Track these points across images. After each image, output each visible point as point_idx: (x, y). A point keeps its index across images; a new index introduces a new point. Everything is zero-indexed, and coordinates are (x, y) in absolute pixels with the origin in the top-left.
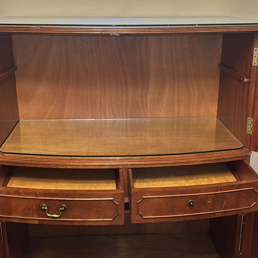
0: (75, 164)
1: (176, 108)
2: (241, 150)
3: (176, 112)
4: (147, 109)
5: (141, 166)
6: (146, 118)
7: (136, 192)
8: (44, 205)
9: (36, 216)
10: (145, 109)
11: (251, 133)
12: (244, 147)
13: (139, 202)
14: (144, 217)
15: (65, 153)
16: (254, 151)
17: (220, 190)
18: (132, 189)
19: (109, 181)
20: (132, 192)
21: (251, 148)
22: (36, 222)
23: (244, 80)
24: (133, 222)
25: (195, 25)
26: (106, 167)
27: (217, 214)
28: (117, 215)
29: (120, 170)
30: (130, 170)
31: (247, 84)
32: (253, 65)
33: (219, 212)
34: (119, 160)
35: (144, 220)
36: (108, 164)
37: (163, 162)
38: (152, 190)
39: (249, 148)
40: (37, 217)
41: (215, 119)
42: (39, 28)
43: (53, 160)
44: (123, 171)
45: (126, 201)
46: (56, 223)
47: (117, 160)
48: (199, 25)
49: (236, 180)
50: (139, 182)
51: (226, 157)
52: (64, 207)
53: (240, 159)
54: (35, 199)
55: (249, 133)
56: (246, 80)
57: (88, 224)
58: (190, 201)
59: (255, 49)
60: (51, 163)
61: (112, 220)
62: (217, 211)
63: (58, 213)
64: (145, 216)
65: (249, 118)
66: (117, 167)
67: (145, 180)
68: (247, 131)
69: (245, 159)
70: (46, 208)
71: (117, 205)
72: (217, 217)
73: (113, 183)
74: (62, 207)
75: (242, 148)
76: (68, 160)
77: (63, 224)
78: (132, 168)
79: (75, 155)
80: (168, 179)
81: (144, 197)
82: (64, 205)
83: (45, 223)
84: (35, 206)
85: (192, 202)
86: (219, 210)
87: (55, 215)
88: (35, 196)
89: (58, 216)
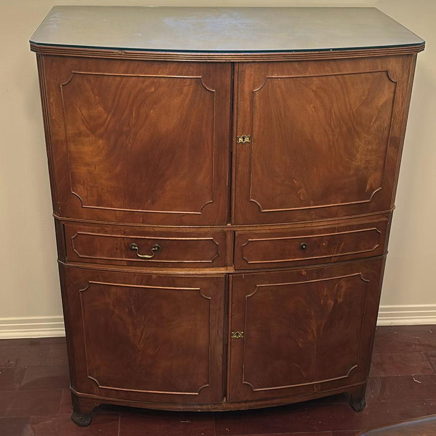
8: (134, 244)
9: (124, 256)
13: (244, 246)
22: (125, 264)
27: (333, 258)
28: (217, 257)
33: (335, 256)
35: (249, 265)
40: (126, 258)
42: (123, 53)
46: (147, 265)
52: (157, 247)
54: (123, 237)
58: (302, 244)
61: (211, 261)
62: (333, 254)
63: (151, 254)
64: (250, 262)
70: (136, 248)
71: (217, 245)
74: (154, 248)
81: (249, 240)
82: (157, 245)
83: (134, 264)
84: (125, 246)
85: (305, 245)
86: (336, 254)
87: (146, 256)
88: (124, 234)
89: (150, 257)
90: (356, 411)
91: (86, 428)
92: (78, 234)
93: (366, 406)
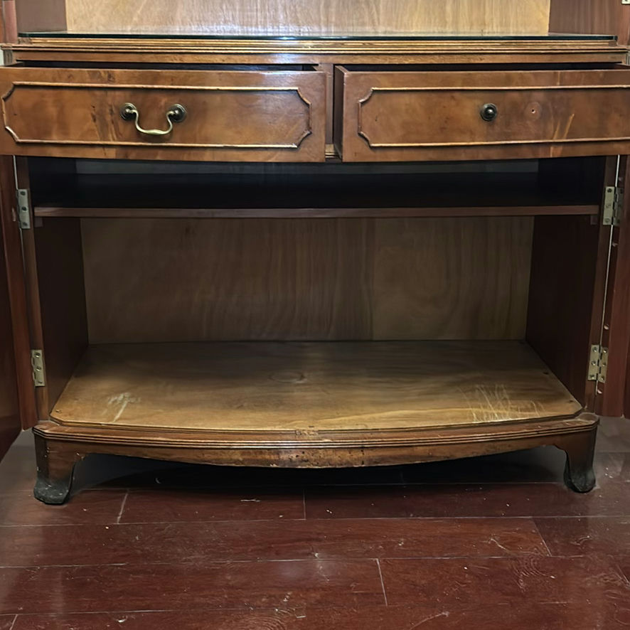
7: (356, 75)
8: (131, 105)
9: (110, 137)
12: (615, 37)
13: (362, 103)
14: (373, 145)
17: (561, 82)
24: (345, 159)
27: (552, 148)
28: (308, 135)
33: (556, 141)
40: (114, 139)
46: (159, 157)
54: (107, 89)
58: (486, 106)
62: (552, 139)
64: (374, 143)
70: (134, 111)
72: (551, 156)
74: (174, 110)
75: (611, 38)
81: (373, 89)
82: (179, 106)
86: (558, 137)
87: (157, 132)
88: (108, 82)
89: (164, 133)
90: (577, 491)
91: (61, 507)
93: (597, 487)
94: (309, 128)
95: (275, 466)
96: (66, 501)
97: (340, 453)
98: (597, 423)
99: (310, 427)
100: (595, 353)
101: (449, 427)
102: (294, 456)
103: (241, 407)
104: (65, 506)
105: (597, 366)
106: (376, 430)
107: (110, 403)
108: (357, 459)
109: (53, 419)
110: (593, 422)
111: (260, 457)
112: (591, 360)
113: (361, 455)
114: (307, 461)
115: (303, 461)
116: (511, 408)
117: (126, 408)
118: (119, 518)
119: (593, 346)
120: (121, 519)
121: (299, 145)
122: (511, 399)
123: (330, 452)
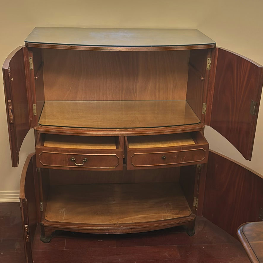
0: (90, 133)
1: (157, 94)
2: (198, 125)
3: (157, 97)
4: (136, 94)
5: (133, 135)
6: (136, 100)
7: (131, 151)
8: (73, 158)
9: (68, 165)
10: (135, 94)
11: (205, 114)
12: (200, 122)
13: (132, 157)
14: (135, 166)
15: (82, 126)
16: (207, 125)
17: (182, 149)
18: (128, 149)
19: (111, 145)
20: (128, 151)
21: (205, 123)
22: (68, 169)
23: (201, 78)
24: (128, 169)
25: (169, 46)
26: (110, 135)
27: (180, 164)
28: (118, 165)
29: (119, 137)
30: (126, 137)
31: (203, 81)
32: (207, 69)
33: (181, 163)
34: (119, 130)
35: (135, 168)
36: (112, 133)
37: (148, 132)
38: (140, 149)
39: (204, 123)
41: (185, 102)
42: (70, 47)
43: (76, 130)
44: (122, 138)
45: (124, 157)
46: (80, 169)
47: (117, 131)
48: (171, 46)
49: (195, 144)
50: (131, 145)
51: (188, 129)
52: (86, 159)
53: (197, 130)
54: (67, 154)
55: (204, 113)
56: (202, 78)
57: (100, 170)
58: (163, 156)
59: (208, 59)
60: (74, 132)
61: (115, 167)
62: (180, 162)
63: (82, 163)
65: (204, 104)
66: (117, 135)
67: (135, 144)
68: (203, 112)
69: (201, 131)
70: (74, 160)
71: (118, 158)
73: (114, 146)
74: (84, 160)
75: (199, 123)
76: (85, 130)
77: (85, 170)
78: (127, 136)
79: (90, 127)
80: (150, 144)
81: (135, 154)
82: (86, 158)
83: (73, 169)
84: (68, 159)
85: (165, 157)
86: (181, 162)
87: (80, 165)
88: (68, 153)
89: (82, 165)
90: (190, 236)
91: (48, 244)
92: (43, 152)
93: (196, 234)
94: (118, 163)
95: (107, 233)
96: (49, 242)
97: (125, 230)
98: (196, 218)
99: (117, 222)
100: (195, 199)
101: (155, 221)
102: (113, 231)
103: (97, 214)
104: (49, 243)
105: (196, 203)
106: (135, 223)
107: (60, 212)
108: (130, 231)
109: (45, 219)
110: (194, 218)
111: (104, 231)
112: (194, 201)
113: (131, 230)
114: (116, 232)
115: (115, 232)
116: (173, 213)
117: (65, 215)
118: (65, 247)
119: (195, 198)
120: (66, 248)
121: (116, 167)
122: (173, 209)
123: (123, 230)
